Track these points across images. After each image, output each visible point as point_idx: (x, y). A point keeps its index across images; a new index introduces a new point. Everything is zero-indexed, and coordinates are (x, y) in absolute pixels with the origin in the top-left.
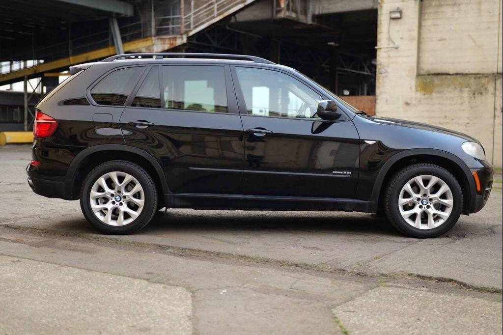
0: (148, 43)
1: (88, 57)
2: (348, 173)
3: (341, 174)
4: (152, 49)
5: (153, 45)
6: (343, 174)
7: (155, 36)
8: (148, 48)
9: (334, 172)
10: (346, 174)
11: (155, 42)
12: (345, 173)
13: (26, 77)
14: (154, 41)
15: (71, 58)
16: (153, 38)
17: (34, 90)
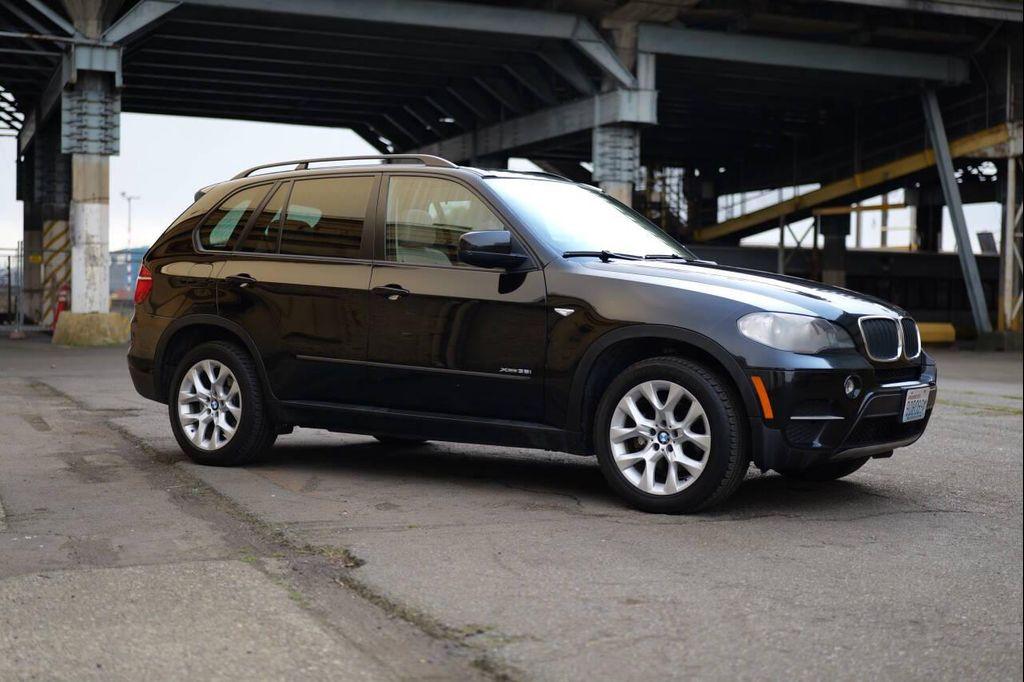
0: (1001, 137)
1: (887, 174)
2: (527, 371)
3: (512, 374)
4: (1006, 148)
5: (1009, 140)
6: (517, 374)
7: (1012, 121)
8: (1000, 146)
9: (503, 369)
10: (523, 374)
11: (1013, 133)
12: (521, 371)
13: (782, 219)
14: (1010, 133)
15: (858, 177)
16: (1009, 125)
17: (799, 243)
